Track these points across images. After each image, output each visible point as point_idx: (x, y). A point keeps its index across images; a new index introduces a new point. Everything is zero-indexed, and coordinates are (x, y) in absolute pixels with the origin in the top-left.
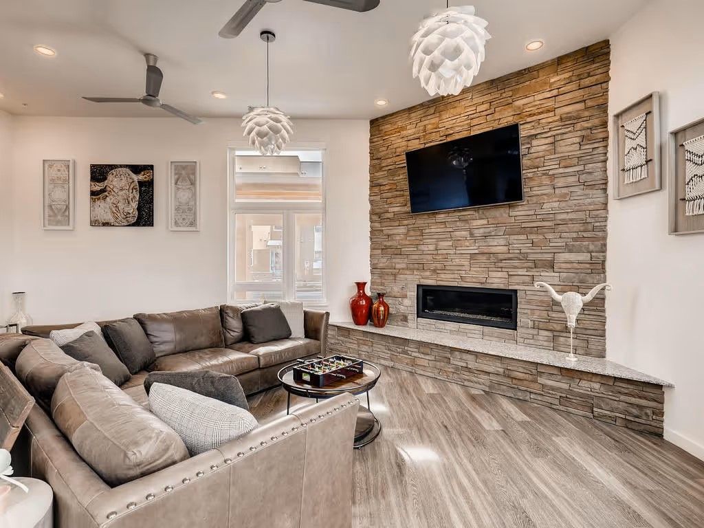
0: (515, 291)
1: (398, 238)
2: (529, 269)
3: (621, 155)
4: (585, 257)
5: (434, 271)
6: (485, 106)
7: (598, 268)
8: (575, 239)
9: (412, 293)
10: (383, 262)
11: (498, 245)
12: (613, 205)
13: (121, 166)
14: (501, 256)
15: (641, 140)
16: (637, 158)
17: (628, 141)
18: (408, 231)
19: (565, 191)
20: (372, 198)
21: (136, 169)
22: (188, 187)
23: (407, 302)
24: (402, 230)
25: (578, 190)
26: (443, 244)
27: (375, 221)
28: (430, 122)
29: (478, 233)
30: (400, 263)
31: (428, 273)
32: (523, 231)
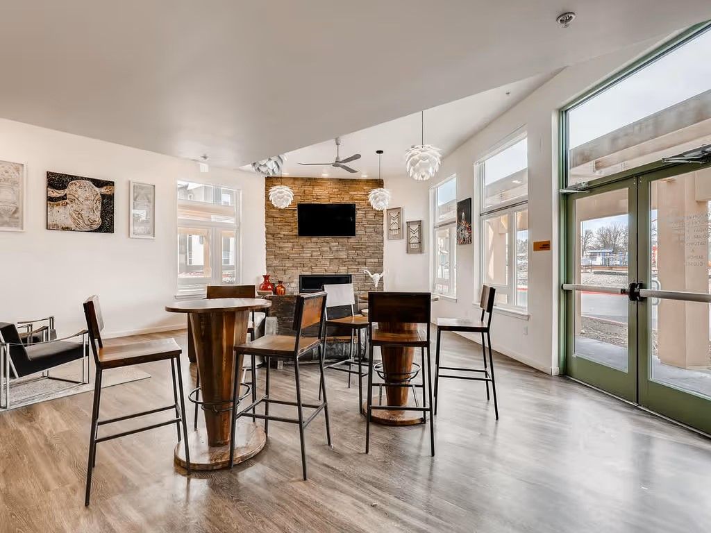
0: (351, 275)
1: (287, 249)
2: (356, 265)
3: (389, 224)
4: (376, 260)
5: (311, 267)
6: (336, 190)
7: (381, 264)
8: (373, 253)
9: (297, 280)
10: (276, 263)
11: (343, 255)
12: (386, 241)
13: (82, 178)
14: (344, 260)
15: (396, 221)
16: (394, 227)
17: (392, 220)
18: (293, 246)
19: (370, 234)
20: (267, 224)
21: (99, 183)
22: (146, 204)
23: (293, 285)
24: (290, 245)
25: (374, 234)
26: (315, 254)
27: (269, 238)
28: (308, 189)
29: (333, 249)
30: (288, 263)
31: (306, 269)
32: (353, 249)
